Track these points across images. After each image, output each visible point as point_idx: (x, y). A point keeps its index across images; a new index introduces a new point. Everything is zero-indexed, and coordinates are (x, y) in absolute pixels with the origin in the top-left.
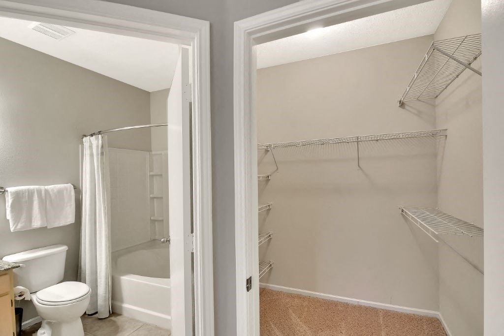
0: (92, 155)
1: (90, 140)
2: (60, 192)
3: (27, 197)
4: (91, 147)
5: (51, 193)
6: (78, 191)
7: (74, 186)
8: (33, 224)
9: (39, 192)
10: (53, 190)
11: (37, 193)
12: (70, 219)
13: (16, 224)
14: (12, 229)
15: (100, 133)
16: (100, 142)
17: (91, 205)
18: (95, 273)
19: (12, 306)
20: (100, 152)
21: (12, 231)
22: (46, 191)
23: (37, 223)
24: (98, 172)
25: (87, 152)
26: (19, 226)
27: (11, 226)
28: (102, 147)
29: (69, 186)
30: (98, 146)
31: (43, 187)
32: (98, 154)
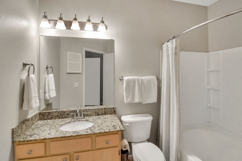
0: (168, 56)
1: (167, 44)
2: (149, 81)
3: (132, 84)
4: (167, 50)
5: (144, 82)
6: (159, 81)
7: (157, 78)
8: (135, 100)
9: (138, 80)
10: (145, 80)
11: (137, 81)
12: (154, 100)
13: (127, 99)
14: (125, 102)
15: (174, 38)
16: (174, 44)
17: (167, 92)
18: (168, 142)
19: (119, 155)
20: (174, 52)
21: (125, 103)
22: (142, 80)
23: (137, 100)
24: (172, 67)
25: (165, 54)
26: (128, 100)
27: (125, 100)
28: (176, 48)
29: (154, 77)
30: (172, 48)
31: (140, 78)
32: (172, 54)
